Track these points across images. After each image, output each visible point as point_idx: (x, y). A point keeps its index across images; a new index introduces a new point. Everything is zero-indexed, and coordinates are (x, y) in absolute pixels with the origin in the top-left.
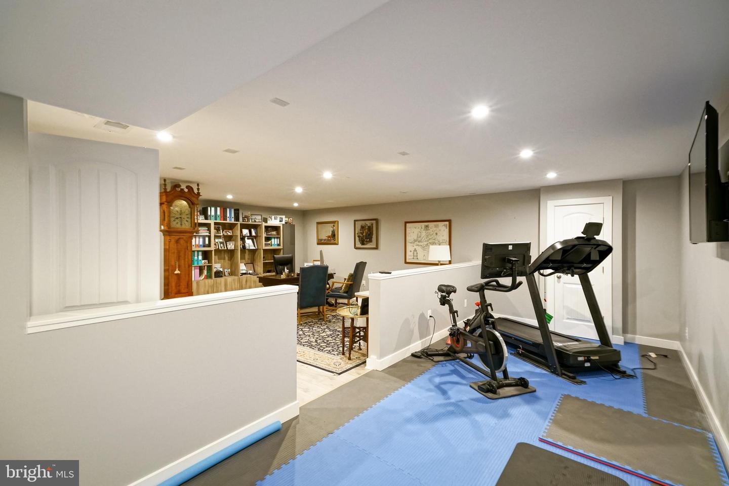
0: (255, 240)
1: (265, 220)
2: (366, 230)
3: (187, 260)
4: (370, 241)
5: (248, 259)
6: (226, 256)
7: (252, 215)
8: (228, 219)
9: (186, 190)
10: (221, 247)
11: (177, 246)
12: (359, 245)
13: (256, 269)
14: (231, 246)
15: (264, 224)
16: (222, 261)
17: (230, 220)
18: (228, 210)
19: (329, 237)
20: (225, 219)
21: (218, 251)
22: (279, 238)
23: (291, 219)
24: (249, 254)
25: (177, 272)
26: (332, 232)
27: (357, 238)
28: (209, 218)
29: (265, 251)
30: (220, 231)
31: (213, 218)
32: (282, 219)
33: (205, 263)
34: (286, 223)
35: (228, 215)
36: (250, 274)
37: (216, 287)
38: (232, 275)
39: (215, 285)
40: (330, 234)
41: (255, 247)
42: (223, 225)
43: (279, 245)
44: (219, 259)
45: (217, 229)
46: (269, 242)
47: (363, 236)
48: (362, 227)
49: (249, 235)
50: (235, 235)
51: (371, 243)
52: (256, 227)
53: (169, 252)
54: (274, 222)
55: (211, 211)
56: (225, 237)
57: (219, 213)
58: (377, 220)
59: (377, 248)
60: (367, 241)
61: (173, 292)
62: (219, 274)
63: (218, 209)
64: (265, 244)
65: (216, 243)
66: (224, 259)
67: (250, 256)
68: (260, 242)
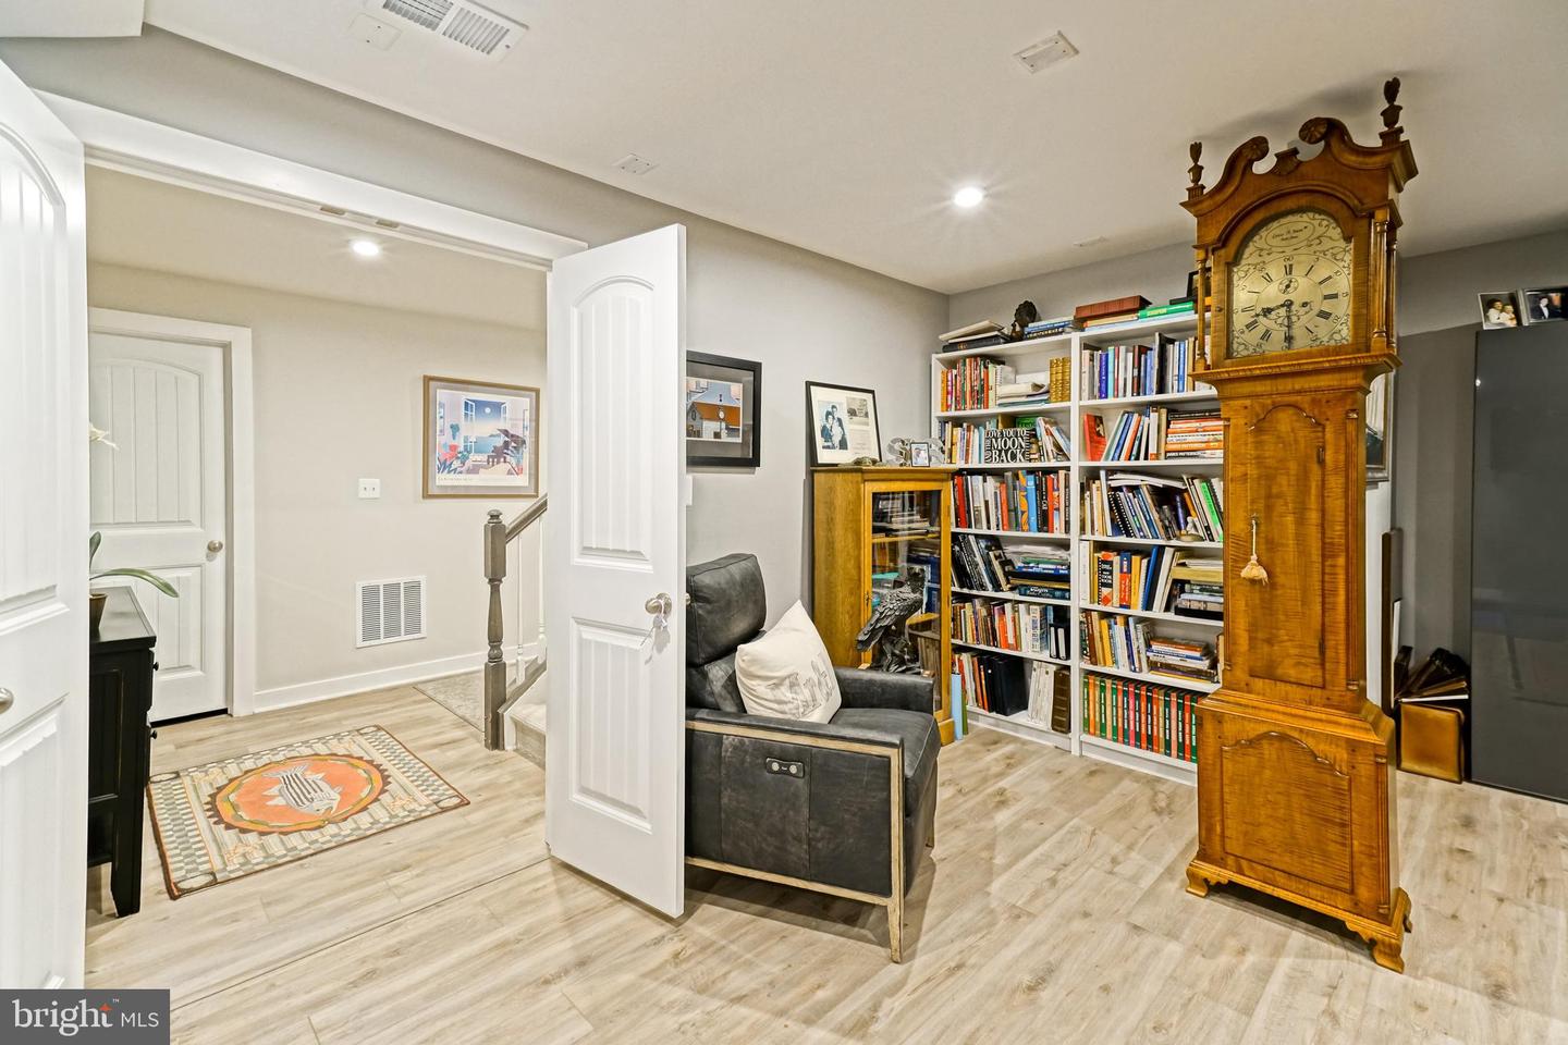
25: (1251, 570)
61: (1241, 661)
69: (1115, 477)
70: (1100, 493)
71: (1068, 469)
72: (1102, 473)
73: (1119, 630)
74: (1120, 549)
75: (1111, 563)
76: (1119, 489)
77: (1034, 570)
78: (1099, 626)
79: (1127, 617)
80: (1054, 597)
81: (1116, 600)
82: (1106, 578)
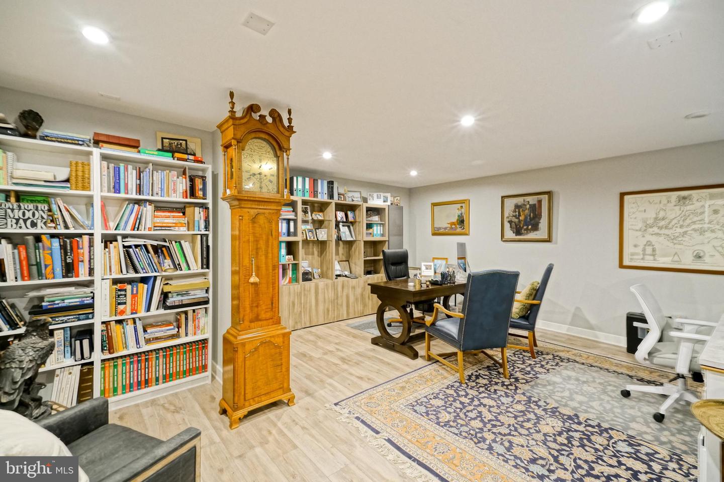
0: (351, 227)
1: (365, 200)
2: (527, 211)
3: (270, 255)
4: (535, 228)
5: (343, 254)
6: (315, 249)
7: (349, 191)
8: (319, 195)
9: (269, 120)
10: (311, 237)
11: (254, 227)
12: (510, 234)
13: (353, 269)
14: (322, 235)
15: (365, 205)
16: (310, 257)
17: (323, 197)
18: (319, 182)
19: (453, 224)
20: (315, 195)
21: (306, 242)
22: (383, 225)
23: (399, 198)
24: (343, 248)
25: (254, 279)
26: (459, 216)
27: (507, 226)
28: (295, 193)
29: (366, 242)
30: (308, 213)
31: (300, 193)
32: (387, 198)
33: (289, 260)
34: (392, 204)
35: (319, 190)
36: (346, 276)
37: (305, 295)
38: (322, 277)
39: (303, 294)
40: (454, 219)
41: (352, 237)
42: (312, 204)
43: (383, 235)
44: (306, 254)
45: (305, 212)
46: (371, 231)
47: (520, 221)
48: (517, 207)
49: (345, 220)
50: (327, 219)
51: (535, 233)
52: (353, 208)
53: (239, 239)
54: (376, 201)
55: (298, 183)
56: (314, 221)
57: (307, 186)
58: (549, 193)
59: (549, 240)
60: (527, 229)
61: (247, 318)
62: (307, 277)
63: (307, 180)
64: (367, 234)
65: (304, 230)
66: (313, 254)
67: (345, 250)
68: (359, 231)
69: (126, 240)
70: (116, 248)
71: (92, 235)
72: (119, 238)
73: (130, 328)
74: (130, 281)
75: (125, 290)
76: (130, 247)
77: (60, 305)
78: (116, 329)
79: (134, 319)
80: (79, 320)
81: (129, 310)
82: (122, 299)
